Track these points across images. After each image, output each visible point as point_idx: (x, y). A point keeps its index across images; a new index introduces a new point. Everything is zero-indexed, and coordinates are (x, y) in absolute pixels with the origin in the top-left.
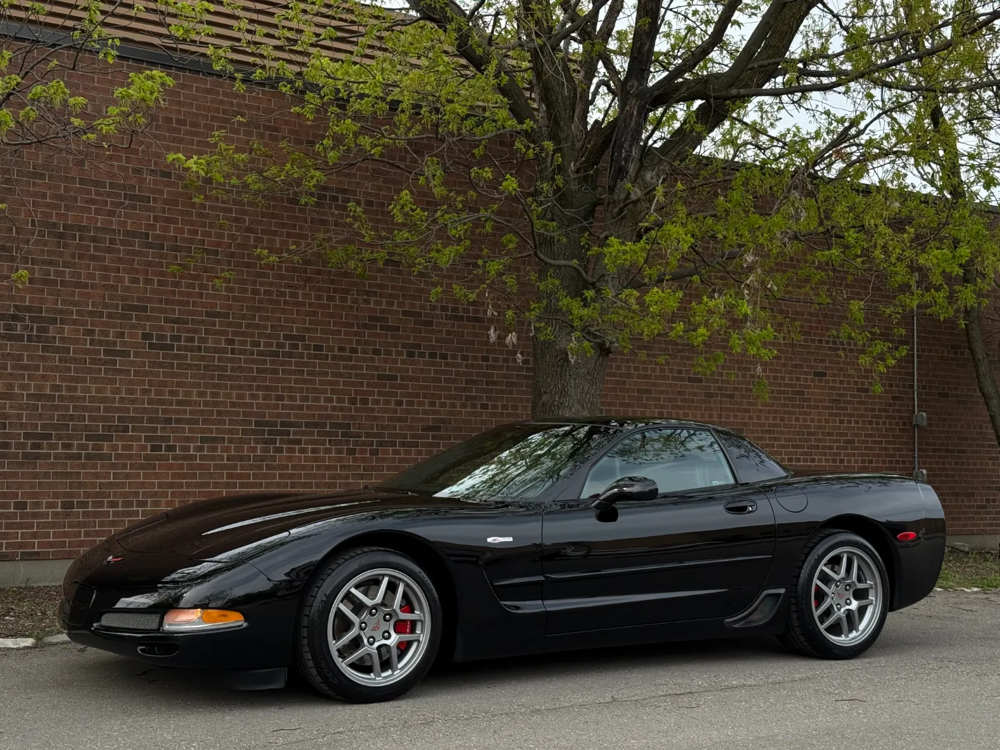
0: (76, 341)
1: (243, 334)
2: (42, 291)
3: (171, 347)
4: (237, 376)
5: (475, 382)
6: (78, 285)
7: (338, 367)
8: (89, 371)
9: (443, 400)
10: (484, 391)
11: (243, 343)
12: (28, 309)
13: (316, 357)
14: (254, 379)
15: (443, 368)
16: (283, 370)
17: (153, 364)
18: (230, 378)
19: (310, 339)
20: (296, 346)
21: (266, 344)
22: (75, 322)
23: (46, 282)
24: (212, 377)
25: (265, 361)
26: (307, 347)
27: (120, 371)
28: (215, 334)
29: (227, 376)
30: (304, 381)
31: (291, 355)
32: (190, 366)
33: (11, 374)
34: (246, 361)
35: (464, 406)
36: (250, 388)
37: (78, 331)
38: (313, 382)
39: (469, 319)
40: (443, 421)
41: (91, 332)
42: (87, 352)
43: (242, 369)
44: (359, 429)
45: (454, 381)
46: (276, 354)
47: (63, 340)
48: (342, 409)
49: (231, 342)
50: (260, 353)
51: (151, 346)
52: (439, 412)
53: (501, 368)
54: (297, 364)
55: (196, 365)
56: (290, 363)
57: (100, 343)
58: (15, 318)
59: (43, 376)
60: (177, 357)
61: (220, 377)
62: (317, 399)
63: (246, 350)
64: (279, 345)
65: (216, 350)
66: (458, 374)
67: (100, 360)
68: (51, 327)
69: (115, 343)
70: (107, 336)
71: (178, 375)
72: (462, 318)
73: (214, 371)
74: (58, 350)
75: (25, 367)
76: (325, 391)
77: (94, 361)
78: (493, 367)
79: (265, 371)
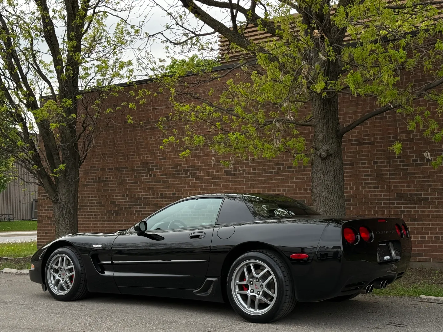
0: (204, 176)
1: (259, 166)
2: (195, 160)
3: (234, 174)
4: (257, 183)
5: (370, 175)
6: (204, 156)
7: (298, 175)
8: (208, 186)
9: (351, 186)
10: (376, 179)
11: (259, 169)
12: (191, 167)
13: (288, 172)
14: (263, 184)
15: (351, 170)
16: (275, 179)
17: (228, 182)
18: (255, 184)
19: (286, 164)
20: (280, 168)
21: (268, 169)
22: (204, 169)
23: (195, 156)
24: (248, 185)
25: (267, 176)
26: (285, 168)
27: (217, 185)
28: (249, 167)
29: (253, 183)
30: (284, 183)
31: (278, 172)
32: (240, 181)
33: (187, 189)
34: (261, 177)
35: (364, 188)
36: (262, 187)
37: (205, 172)
38: (288, 183)
39: (365, 144)
40: (352, 196)
41: (208, 172)
42: (207, 179)
43: (258, 180)
44: (309, 202)
45: (357, 176)
46: (271, 173)
47: (201, 176)
48: (301, 194)
49: (254, 170)
50: (266, 173)
51: (227, 175)
52: (350, 192)
53: (386, 166)
54: (281, 176)
55: (242, 180)
56: (277, 176)
57: (211, 176)
58: (187, 170)
59: (196, 189)
60: (235, 178)
61: (251, 184)
62: (289, 190)
63: (260, 172)
64: (273, 169)
65: (249, 174)
66: (359, 172)
67: (211, 182)
68: (197, 172)
69: (216, 175)
70: (213, 173)
71: (236, 185)
72: (361, 144)
73: (248, 182)
74: (199, 180)
75: (191, 187)
76: (293, 186)
77: (210, 182)
78: (381, 167)
79: (268, 180)
